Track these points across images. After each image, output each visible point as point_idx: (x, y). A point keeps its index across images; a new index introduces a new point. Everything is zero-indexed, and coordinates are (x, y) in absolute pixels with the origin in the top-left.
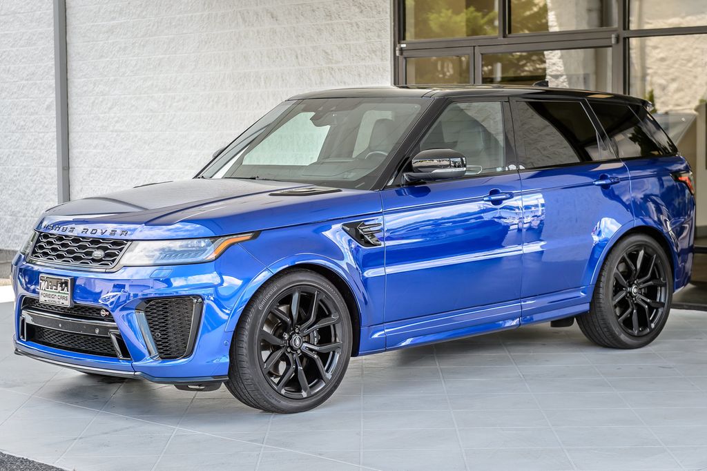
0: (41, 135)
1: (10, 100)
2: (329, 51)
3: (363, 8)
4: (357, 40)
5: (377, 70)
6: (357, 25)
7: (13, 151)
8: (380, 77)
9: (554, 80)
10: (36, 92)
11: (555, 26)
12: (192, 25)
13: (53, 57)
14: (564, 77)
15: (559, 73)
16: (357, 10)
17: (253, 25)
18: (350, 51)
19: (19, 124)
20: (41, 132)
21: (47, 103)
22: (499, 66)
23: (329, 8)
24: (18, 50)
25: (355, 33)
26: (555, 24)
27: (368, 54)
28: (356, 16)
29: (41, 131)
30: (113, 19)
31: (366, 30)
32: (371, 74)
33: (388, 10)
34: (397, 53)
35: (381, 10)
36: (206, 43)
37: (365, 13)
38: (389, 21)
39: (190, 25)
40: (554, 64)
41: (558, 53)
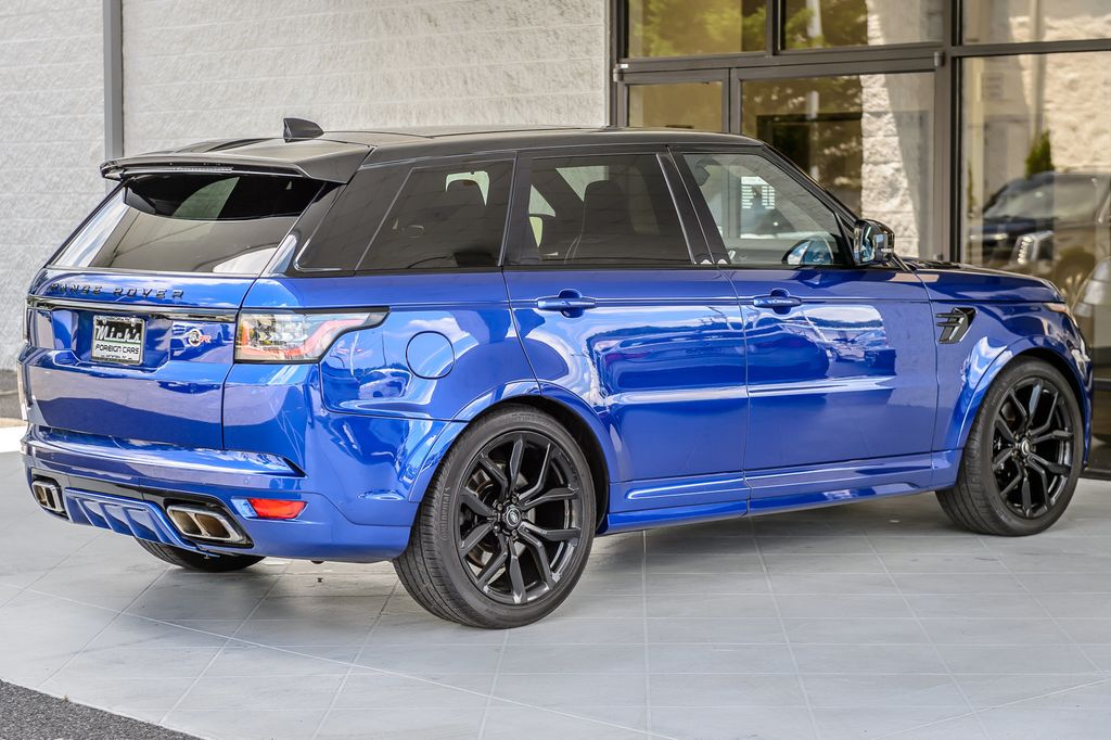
0: (84, 198)
1: (38, 144)
2: (513, 74)
3: (565, 8)
4: (555, 56)
5: (585, 103)
6: (556, 33)
7: (41, 221)
8: (589, 113)
9: (873, 119)
10: (76, 131)
11: (878, 37)
12: (309, 32)
13: (103, 78)
14: (890, 115)
15: (882, 109)
16: (556, 11)
17: (400, 32)
18: (544, 73)
19: (51, 180)
20: (85, 194)
21: (91, 150)
22: (815, 96)
23: (513, 7)
24: (50, 67)
25: (551, 47)
26: (879, 34)
27: (571, 79)
28: (553, 20)
29: (85, 190)
30: (193, 21)
31: (568, 40)
32: (576, 108)
33: (602, 12)
34: (615, 79)
35: (591, 12)
36: (330, 59)
37: (567, 15)
38: (603, 29)
39: (306, 31)
40: (875, 95)
41: (881, 78)
